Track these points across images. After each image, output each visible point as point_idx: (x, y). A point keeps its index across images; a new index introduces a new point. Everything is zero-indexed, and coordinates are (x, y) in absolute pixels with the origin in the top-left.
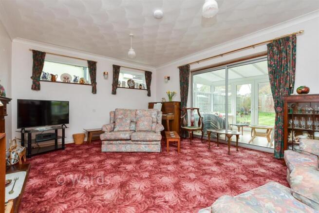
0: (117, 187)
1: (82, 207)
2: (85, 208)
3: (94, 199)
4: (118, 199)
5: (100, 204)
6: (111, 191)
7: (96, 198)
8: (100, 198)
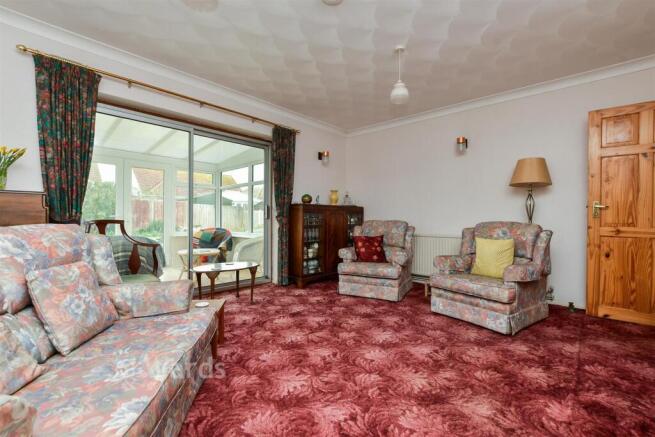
0: (447, 406)
1: (546, 430)
2: (543, 426)
3: (514, 425)
4: (475, 393)
5: (512, 409)
6: (466, 411)
7: (506, 423)
8: (500, 418)
